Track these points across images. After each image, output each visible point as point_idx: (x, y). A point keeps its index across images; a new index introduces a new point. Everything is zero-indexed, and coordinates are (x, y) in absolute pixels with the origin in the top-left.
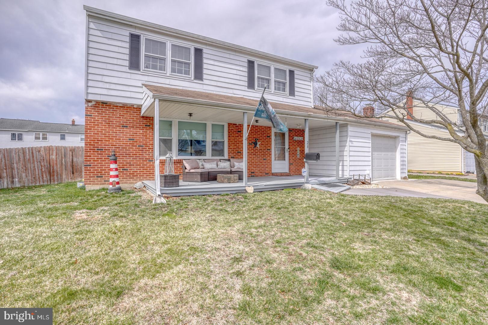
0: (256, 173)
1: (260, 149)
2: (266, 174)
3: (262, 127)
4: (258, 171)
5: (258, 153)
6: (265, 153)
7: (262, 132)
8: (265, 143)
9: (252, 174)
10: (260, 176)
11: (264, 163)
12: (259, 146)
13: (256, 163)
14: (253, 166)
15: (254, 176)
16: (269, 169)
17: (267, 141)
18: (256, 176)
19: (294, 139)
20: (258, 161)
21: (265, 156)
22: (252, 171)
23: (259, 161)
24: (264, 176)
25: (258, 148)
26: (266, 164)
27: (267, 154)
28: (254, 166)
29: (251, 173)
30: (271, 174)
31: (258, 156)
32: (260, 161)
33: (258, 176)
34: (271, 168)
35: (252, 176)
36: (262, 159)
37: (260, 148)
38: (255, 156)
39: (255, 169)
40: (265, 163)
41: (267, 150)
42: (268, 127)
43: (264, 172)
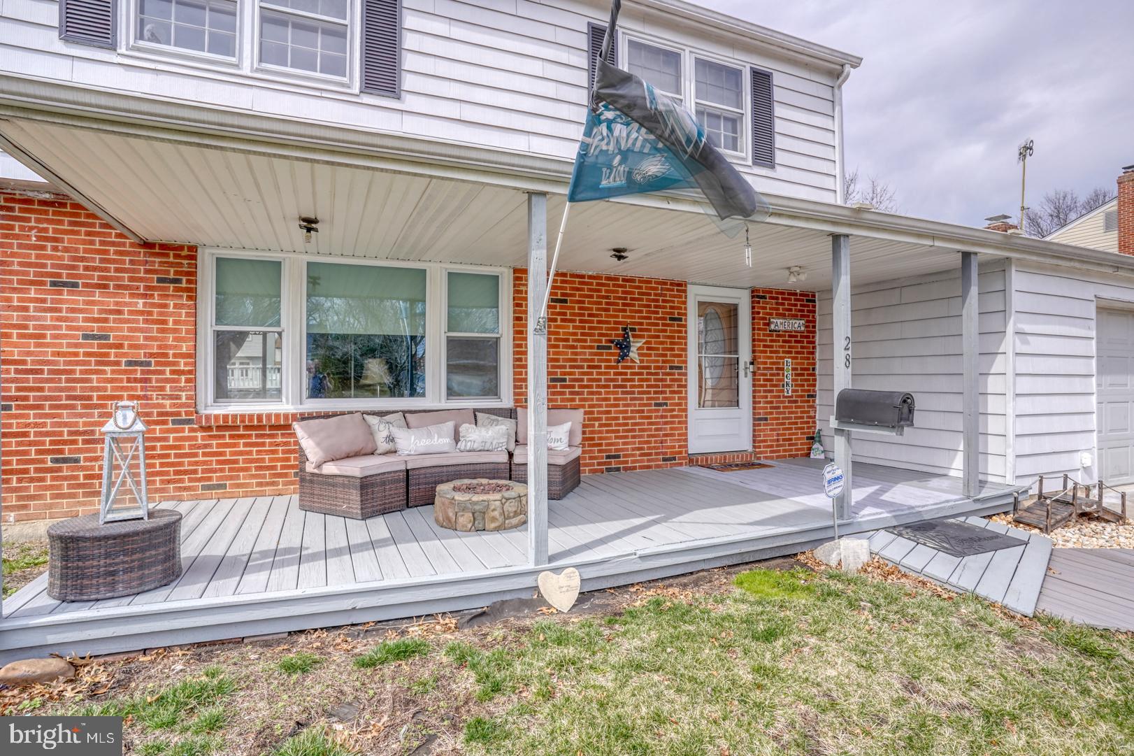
0: (625, 456)
1: (640, 367)
2: (664, 460)
3: (650, 282)
4: (633, 449)
5: (633, 380)
6: (662, 380)
7: (648, 300)
8: (662, 343)
9: (610, 463)
10: (641, 467)
11: (656, 417)
12: (640, 355)
13: (624, 418)
14: (613, 431)
15: (618, 469)
16: (679, 440)
17: (669, 337)
18: (626, 469)
19: (772, 327)
20: (632, 411)
21: (662, 392)
22: (610, 451)
23: (638, 411)
24: (658, 466)
25: (633, 361)
26: (666, 423)
27: (669, 386)
28: (618, 431)
29: (608, 457)
30: (684, 458)
31: (633, 393)
32: (643, 411)
33: (635, 468)
34: (684, 437)
35: (609, 470)
36: (650, 405)
37: (642, 361)
38: (623, 393)
39: (624, 444)
40: (662, 417)
41: (671, 368)
42: (672, 284)
43: (657, 454)
